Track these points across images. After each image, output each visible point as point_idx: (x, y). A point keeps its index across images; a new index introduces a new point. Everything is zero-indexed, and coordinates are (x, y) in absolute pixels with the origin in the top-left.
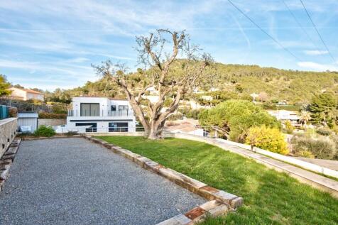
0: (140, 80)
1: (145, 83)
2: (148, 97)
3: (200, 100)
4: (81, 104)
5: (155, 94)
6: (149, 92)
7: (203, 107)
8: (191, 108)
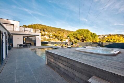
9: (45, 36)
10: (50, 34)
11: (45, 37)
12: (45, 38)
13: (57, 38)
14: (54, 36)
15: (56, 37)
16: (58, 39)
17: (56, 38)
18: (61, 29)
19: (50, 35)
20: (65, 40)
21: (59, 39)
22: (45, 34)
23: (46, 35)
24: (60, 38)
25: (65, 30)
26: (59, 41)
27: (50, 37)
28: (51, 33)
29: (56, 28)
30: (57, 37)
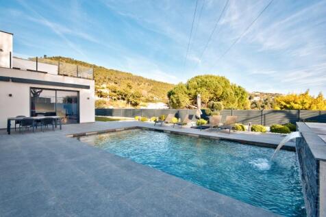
10: (103, 88)
13: (124, 99)
14: (115, 94)
15: (120, 97)
16: (125, 102)
17: (119, 99)
18: (130, 74)
19: (102, 90)
20: (144, 106)
21: (128, 101)
24: (131, 99)
25: (143, 78)
26: (129, 107)
27: (101, 96)
28: (104, 85)
29: (117, 71)
30: (123, 97)
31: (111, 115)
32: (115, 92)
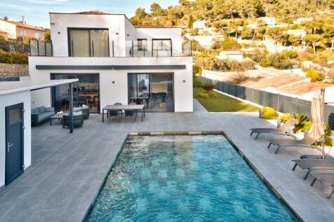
0: (183, 15)
1: (191, 17)
2: (196, 38)
3: (283, 37)
4: (69, 29)
5: (206, 33)
6: (197, 29)
7: (289, 48)
8: (266, 52)
9: (261, 38)
10: (295, 27)
11: (260, 43)
12: (261, 50)
14: (318, 36)
19: (290, 32)
22: (264, 32)
23: (266, 36)
27: (289, 44)
28: (299, 21)
31: (244, 98)
32: (320, 32)
